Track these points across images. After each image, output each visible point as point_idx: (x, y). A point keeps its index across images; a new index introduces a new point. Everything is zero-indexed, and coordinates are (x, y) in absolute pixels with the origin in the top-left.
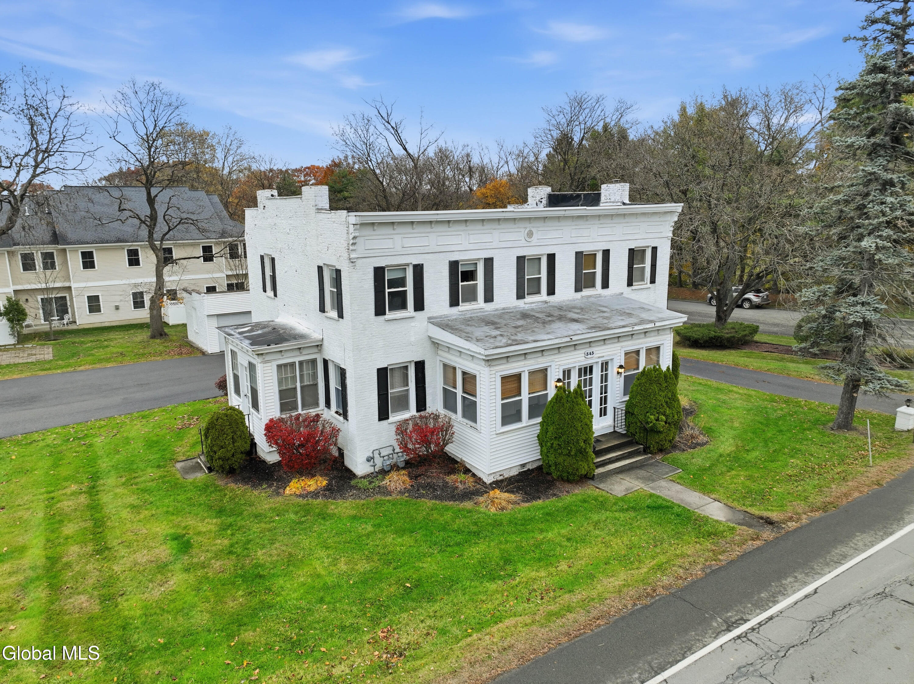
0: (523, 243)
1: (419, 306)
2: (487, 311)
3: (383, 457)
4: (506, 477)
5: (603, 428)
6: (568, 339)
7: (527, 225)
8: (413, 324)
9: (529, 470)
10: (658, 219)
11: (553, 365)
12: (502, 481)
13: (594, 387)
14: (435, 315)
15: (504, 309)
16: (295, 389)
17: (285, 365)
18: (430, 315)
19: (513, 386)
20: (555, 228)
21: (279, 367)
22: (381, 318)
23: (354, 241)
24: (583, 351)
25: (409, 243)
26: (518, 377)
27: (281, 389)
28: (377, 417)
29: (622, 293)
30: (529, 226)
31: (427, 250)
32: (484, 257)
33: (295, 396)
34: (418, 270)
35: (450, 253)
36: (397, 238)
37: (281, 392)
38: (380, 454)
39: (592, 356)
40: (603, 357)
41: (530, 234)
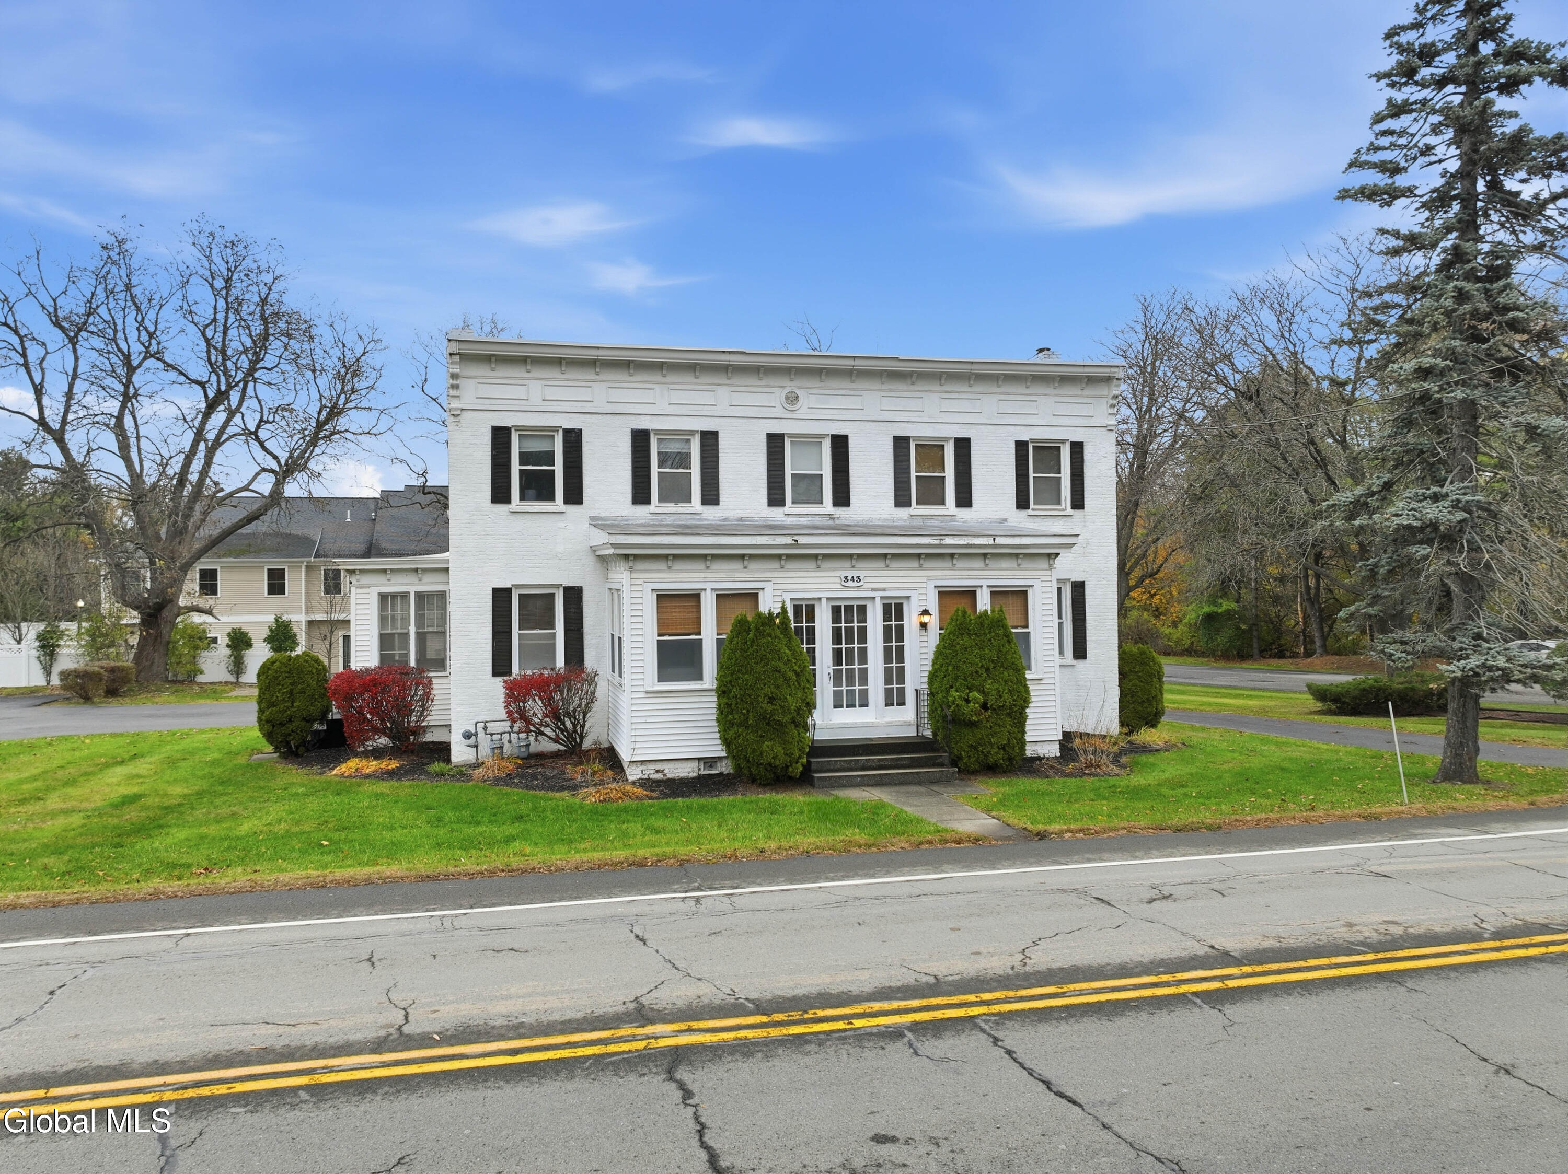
0: (779, 412)
1: (574, 495)
2: (706, 520)
3: (492, 734)
4: (669, 776)
5: (890, 725)
6: (789, 540)
7: (785, 382)
8: (562, 525)
9: (721, 774)
10: (1079, 393)
11: (768, 587)
12: (658, 782)
13: (870, 645)
14: (603, 515)
15: (741, 519)
16: (407, 635)
17: (394, 596)
18: (595, 513)
19: (687, 616)
20: (843, 392)
21: (383, 597)
22: (502, 508)
23: (455, 382)
24: (838, 573)
25: (552, 393)
26: (694, 598)
27: (383, 632)
28: (490, 669)
29: (1005, 520)
30: (790, 385)
31: (588, 408)
32: (700, 429)
33: (407, 647)
34: (573, 439)
35: (633, 417)
36: (533, 384)
37: (382, 637)
38: (485, 728)
39: (855, 584)
40: (884, 590)
41: (792, 398)
